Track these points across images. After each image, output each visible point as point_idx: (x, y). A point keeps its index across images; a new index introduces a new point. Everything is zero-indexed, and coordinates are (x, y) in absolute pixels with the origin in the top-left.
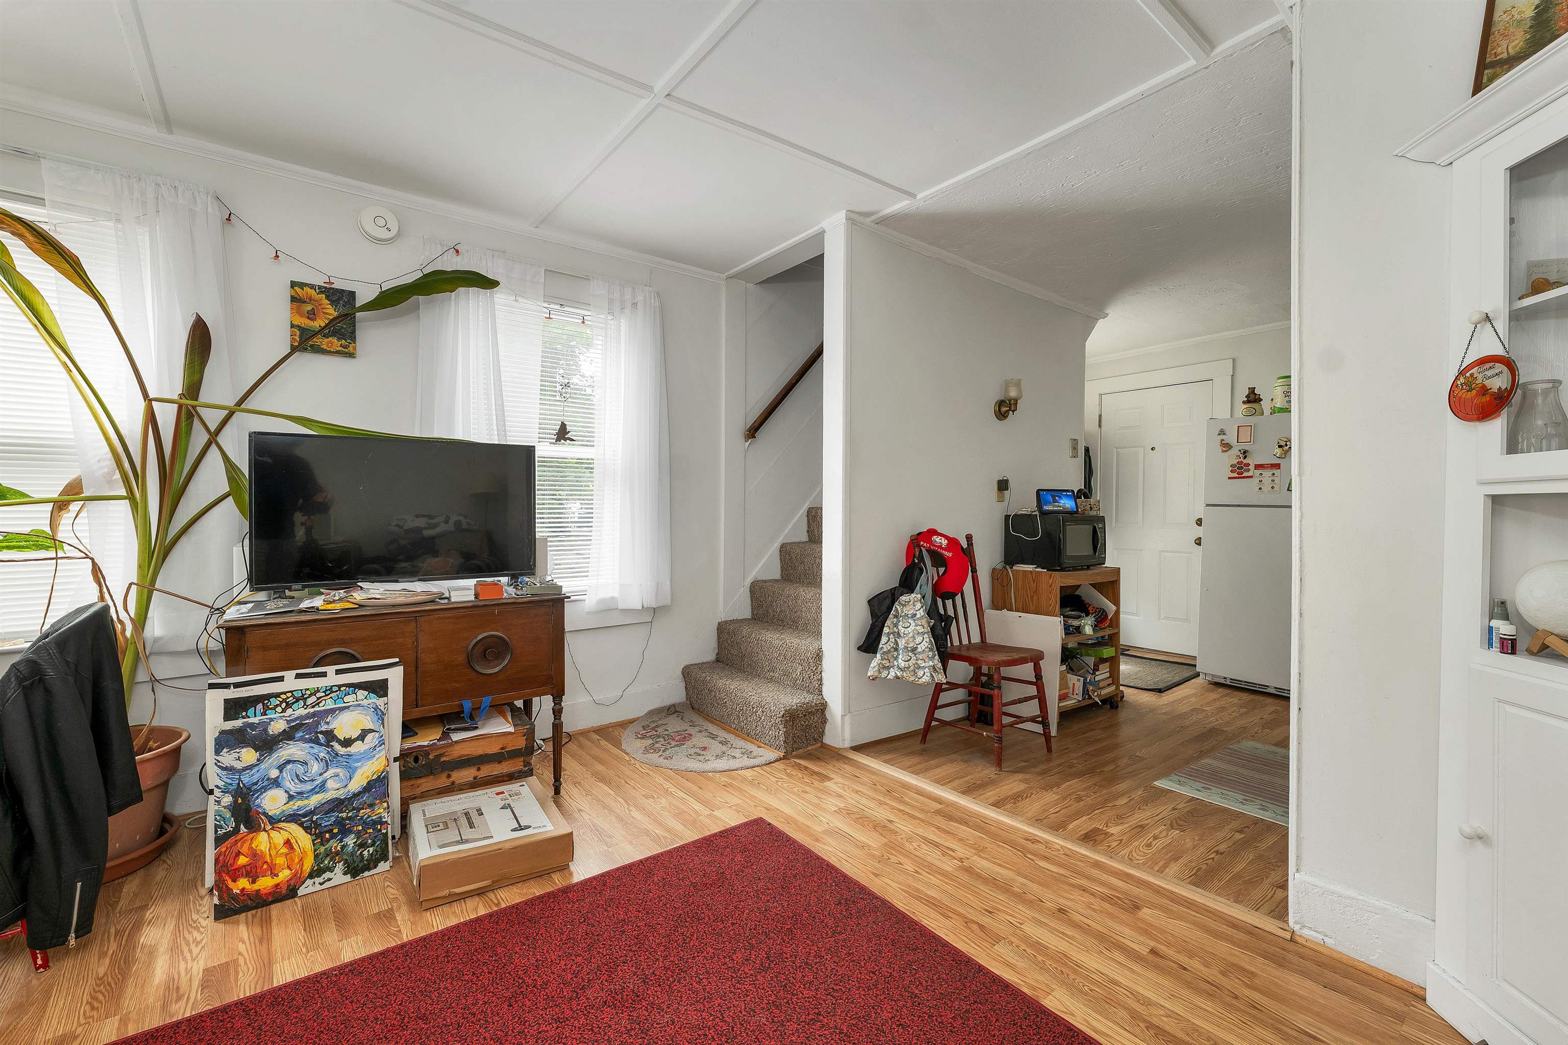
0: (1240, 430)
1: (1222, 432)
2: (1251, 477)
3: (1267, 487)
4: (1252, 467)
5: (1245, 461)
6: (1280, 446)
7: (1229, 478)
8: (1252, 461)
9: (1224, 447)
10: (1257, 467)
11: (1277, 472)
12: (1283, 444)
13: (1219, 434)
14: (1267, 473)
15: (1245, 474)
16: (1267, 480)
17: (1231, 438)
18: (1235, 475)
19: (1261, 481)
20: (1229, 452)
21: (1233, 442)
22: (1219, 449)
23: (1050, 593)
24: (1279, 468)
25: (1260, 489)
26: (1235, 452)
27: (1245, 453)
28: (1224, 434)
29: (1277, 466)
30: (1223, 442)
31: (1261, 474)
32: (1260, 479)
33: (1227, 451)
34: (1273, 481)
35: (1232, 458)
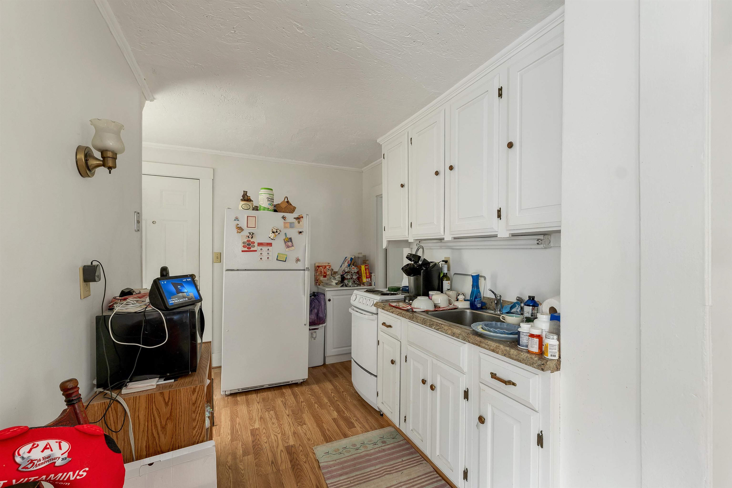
0: (248, 219)
1: (237, 219)
2: (256, 251)
3: (265, 258)
4: (256, 244)
5: (252, 240)
6: (273, 232)
7: (243, 251)
8: (256, 240)
9: (239, 229)
10: (260, 244)
11: (270, 248)
12: (275, 231)
13: (235, 220)
14: (265, 248)
15: (252, 249)
16: (265, 253)
17: (243, 224)
18: (246, 249)
19: (261, 254)
20: (242, 233)
21: (244, 226)
22: (235, 230)
23: (194, 412)
24: (271, 246)
25: (261, 259)
26: (246, 233)
27: (252, 235)
28: (238, 220)
29: (270, 244)
30: (238, 226)
31: (261, 249)
32: (261, 252)
33: (240, 232)
34: (268, 254)
35: (243, 237)
